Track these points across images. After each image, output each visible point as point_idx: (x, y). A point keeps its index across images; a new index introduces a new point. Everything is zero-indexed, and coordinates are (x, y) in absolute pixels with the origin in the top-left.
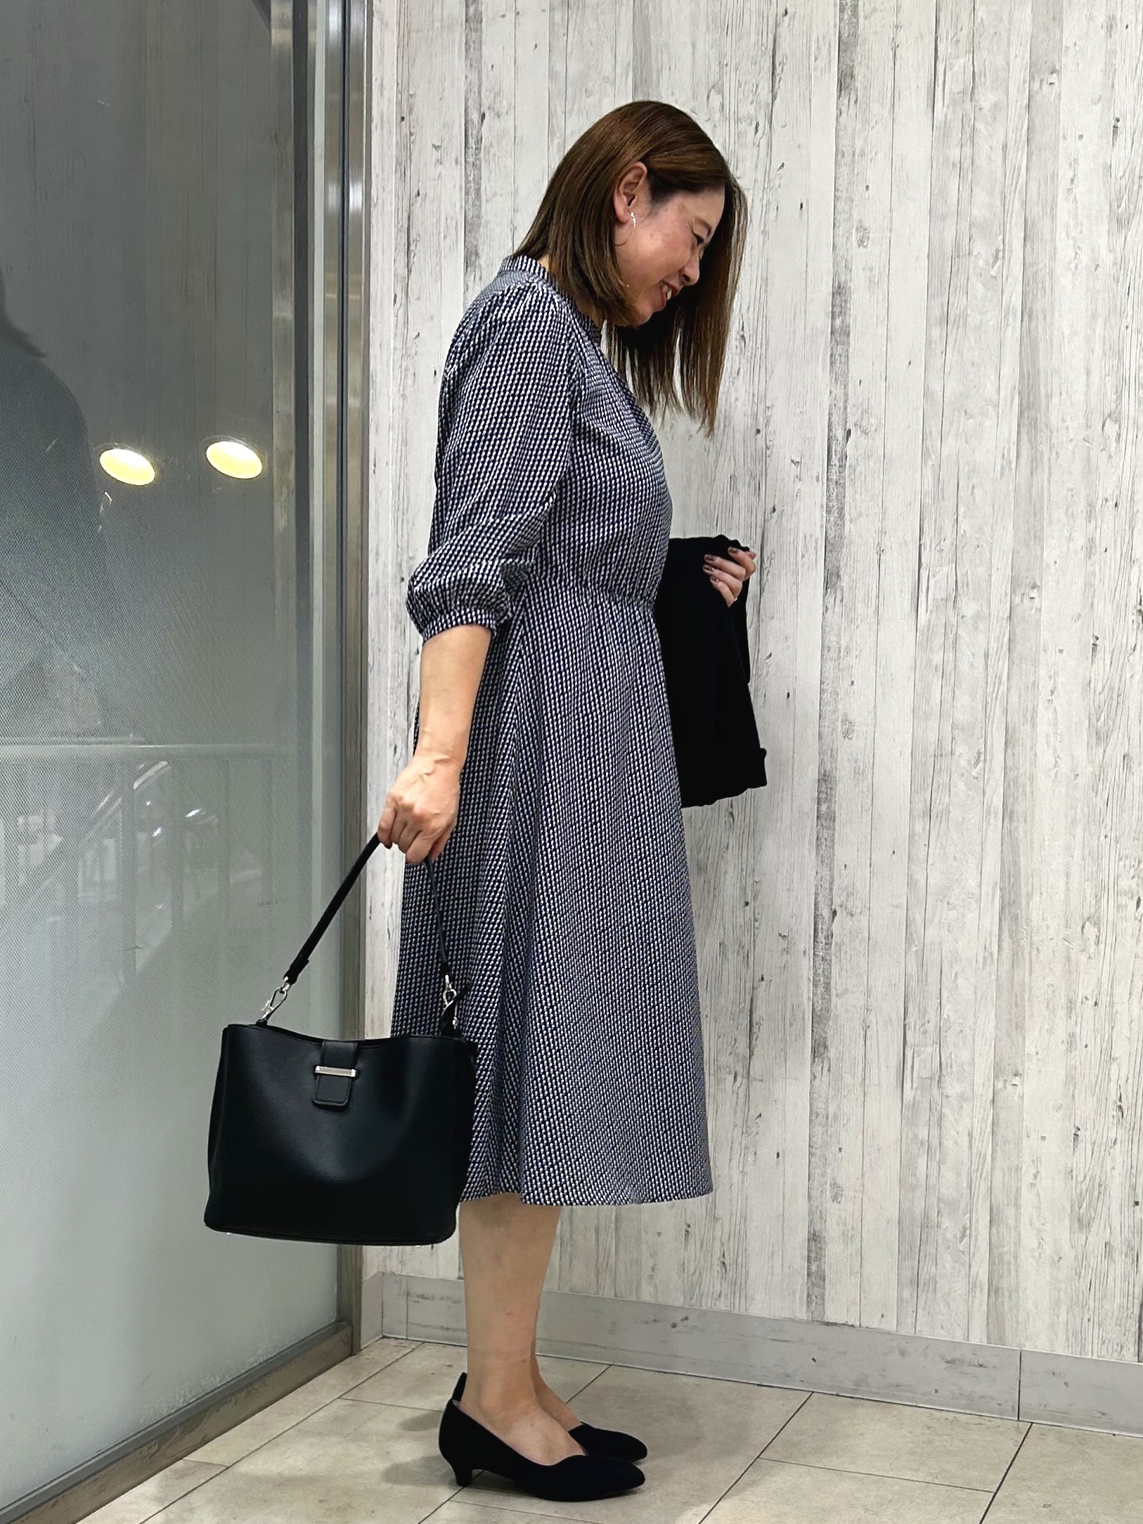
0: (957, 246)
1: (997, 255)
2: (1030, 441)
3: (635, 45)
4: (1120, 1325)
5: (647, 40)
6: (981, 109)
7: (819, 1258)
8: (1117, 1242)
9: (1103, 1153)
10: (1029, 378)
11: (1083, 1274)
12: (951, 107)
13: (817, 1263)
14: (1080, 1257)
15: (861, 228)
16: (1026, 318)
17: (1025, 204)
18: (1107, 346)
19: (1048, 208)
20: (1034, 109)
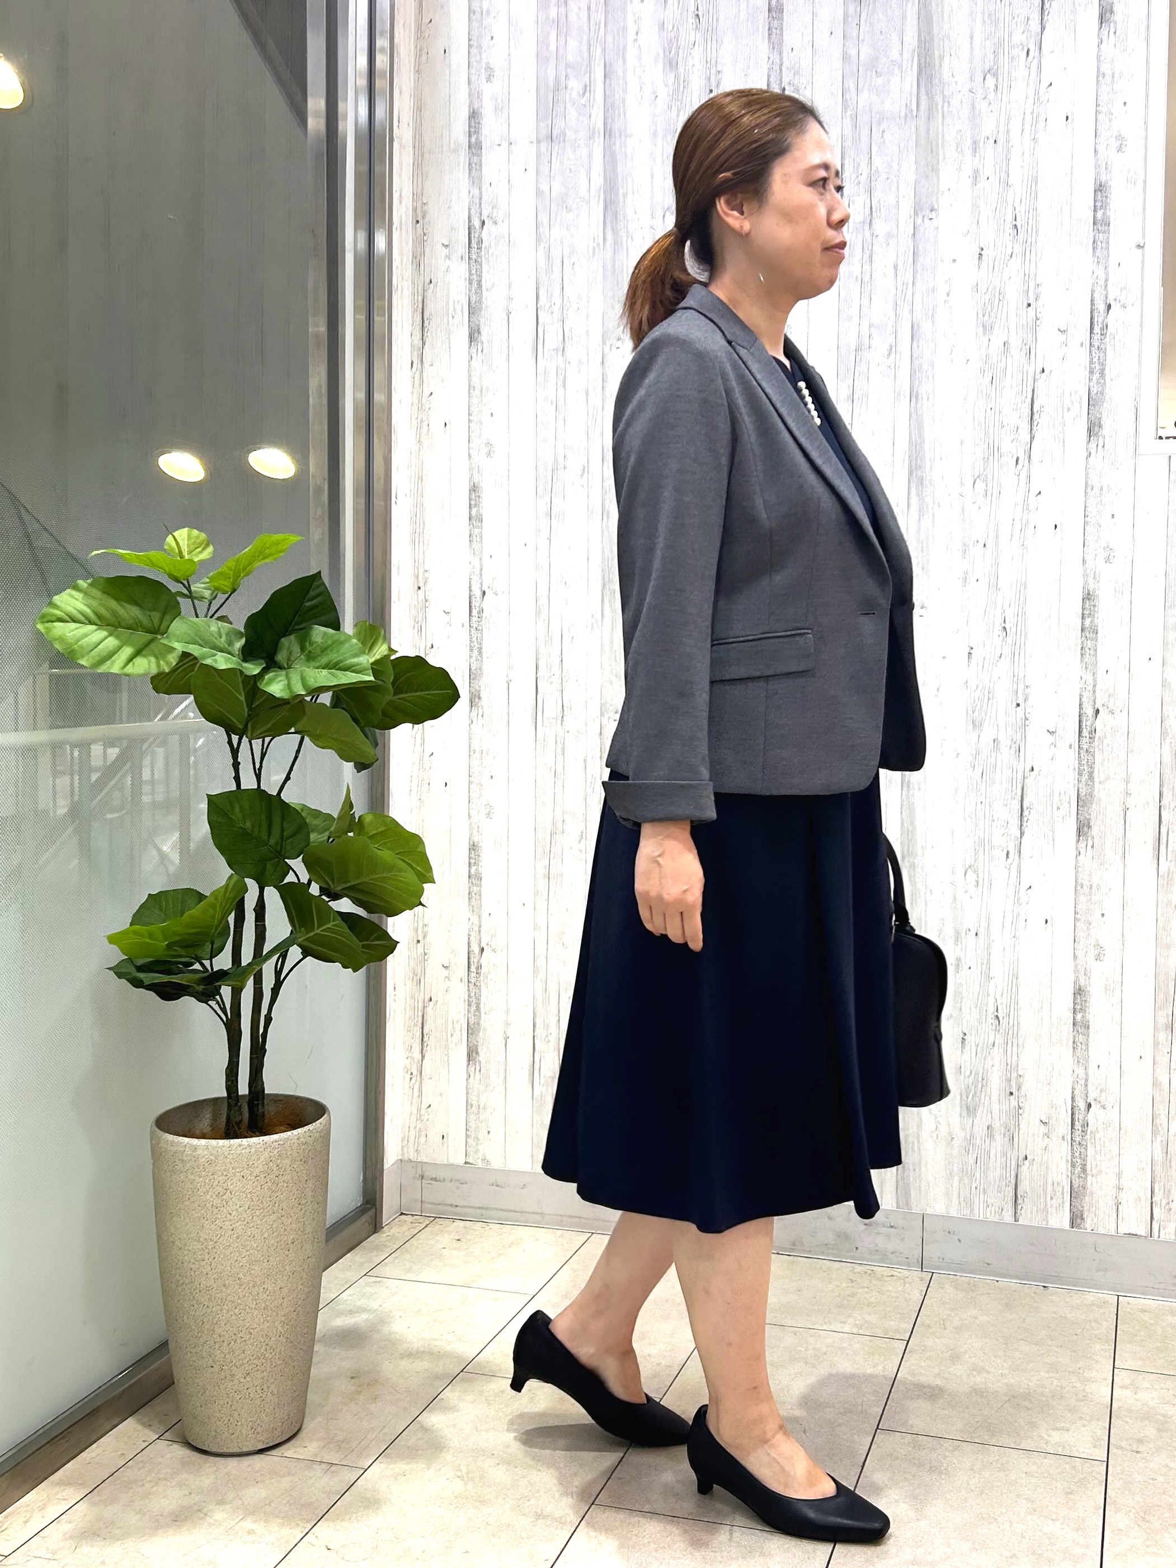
0: (860, 341)
1: (891, 349)
2: (918, 495)
3: (605, 172)
4: (1000, 1192)
5: (614, 170)
8: (996, 1124)
9: (984, 1055)
10: (916, 446)
11: (971, 1152)
14: (968, 1137)
16: (914, 400)
17: (912, 311)
18: (976, 423)
19: (930, 315)
20: (918, 236)
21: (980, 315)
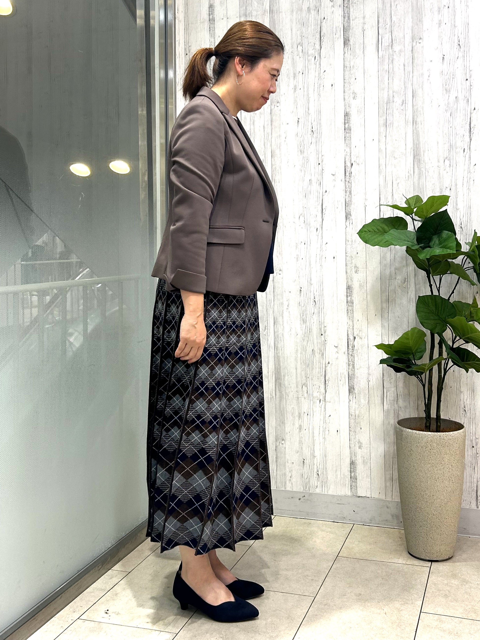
0: (389, 99)
1: (403, 102)
2: (418, 167)
4: (469, 494)
6: (395, 52)
7: (354, 471)
10: (416, 145)
12: (385, 51)
13: (353, 473)
15: (354, 93)
16: (414, 124)
17: (412, 85)
18: (444, 134)
19: (421, 86)
20: (414, 51)
21: (444, 85)
